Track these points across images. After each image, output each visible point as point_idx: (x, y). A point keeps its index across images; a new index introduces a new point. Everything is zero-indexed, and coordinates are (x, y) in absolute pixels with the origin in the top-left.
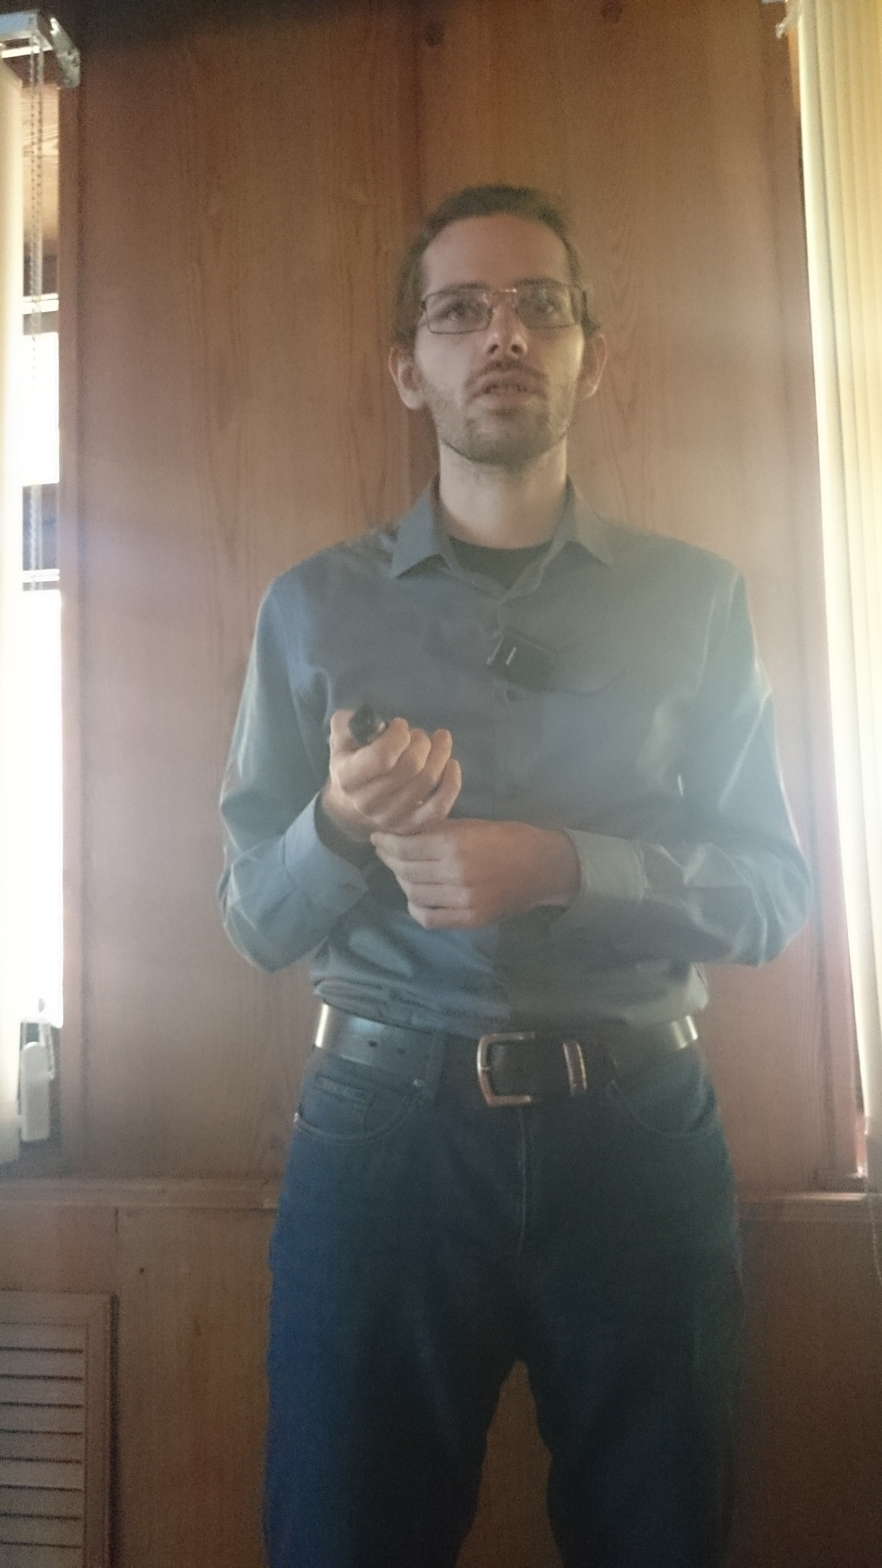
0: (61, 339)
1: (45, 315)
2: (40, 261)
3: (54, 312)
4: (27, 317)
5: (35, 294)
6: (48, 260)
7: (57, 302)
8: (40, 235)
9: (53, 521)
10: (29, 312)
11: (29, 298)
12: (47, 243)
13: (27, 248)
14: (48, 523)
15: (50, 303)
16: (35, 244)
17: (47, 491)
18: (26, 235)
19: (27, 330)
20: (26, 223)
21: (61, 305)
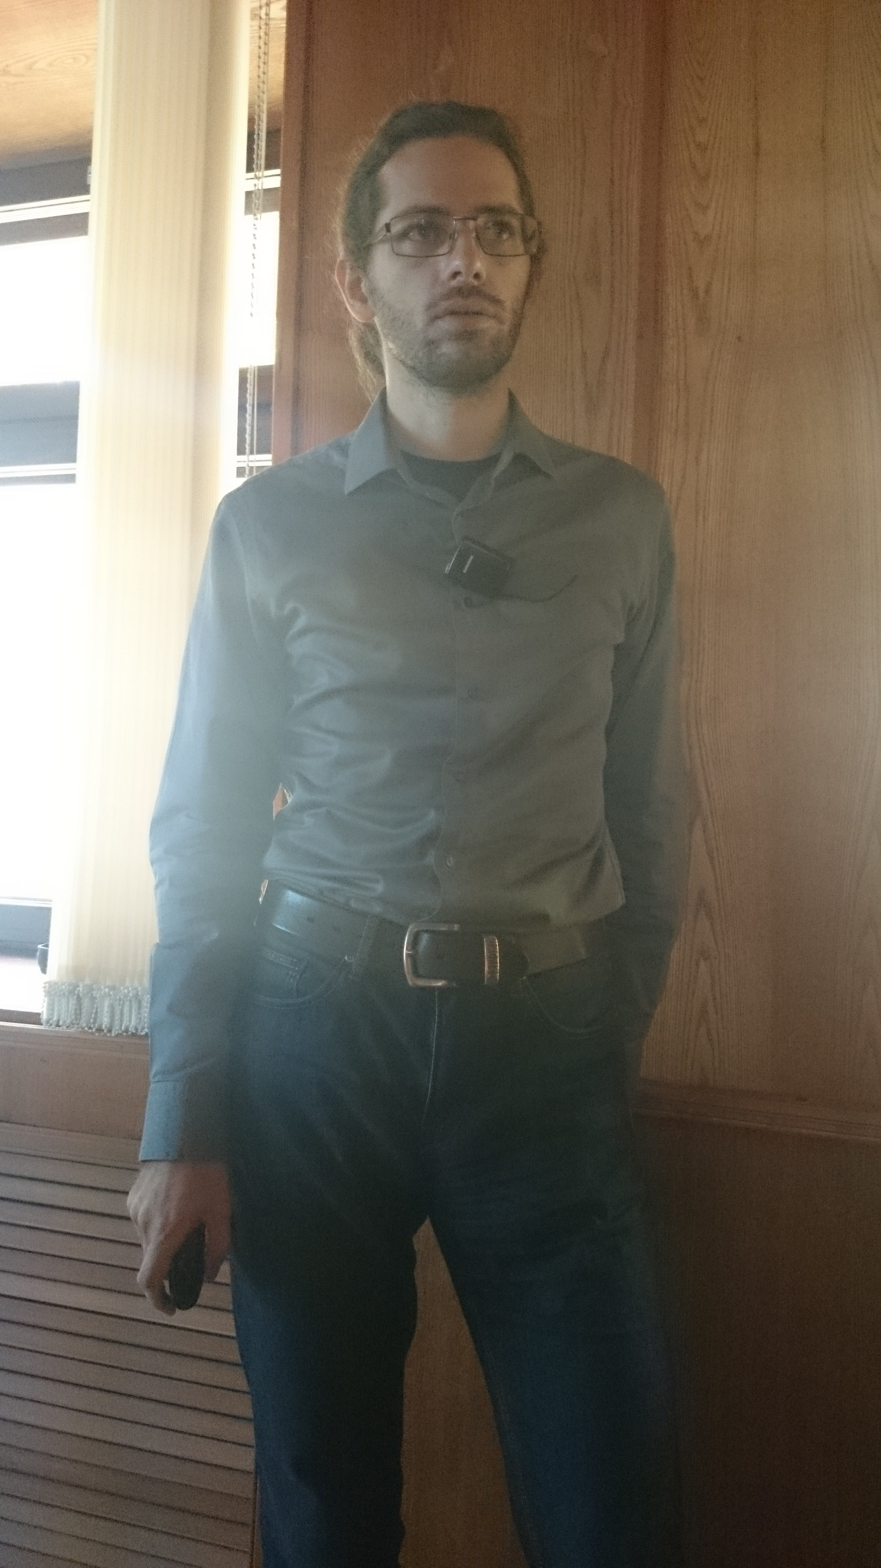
0: (282, 219)
1: (267, 191)
2: (263, 135)
3: (276, 189)
4: (249, 194)
5: (259, 169)
6: (273, 134)
7: (279, 179)
8: (265, 107)
9: (269, 405)
10: (252, 188)
11: (252, 175)
12: (271, 116)
13: (251, 121)
14: (264, 407)
15: (272, 179)
16: (259, 116)
17: (264, 374)
18: (251, 106)
19: (249, 208)
20: (251, 94)
21: (283, 181)
